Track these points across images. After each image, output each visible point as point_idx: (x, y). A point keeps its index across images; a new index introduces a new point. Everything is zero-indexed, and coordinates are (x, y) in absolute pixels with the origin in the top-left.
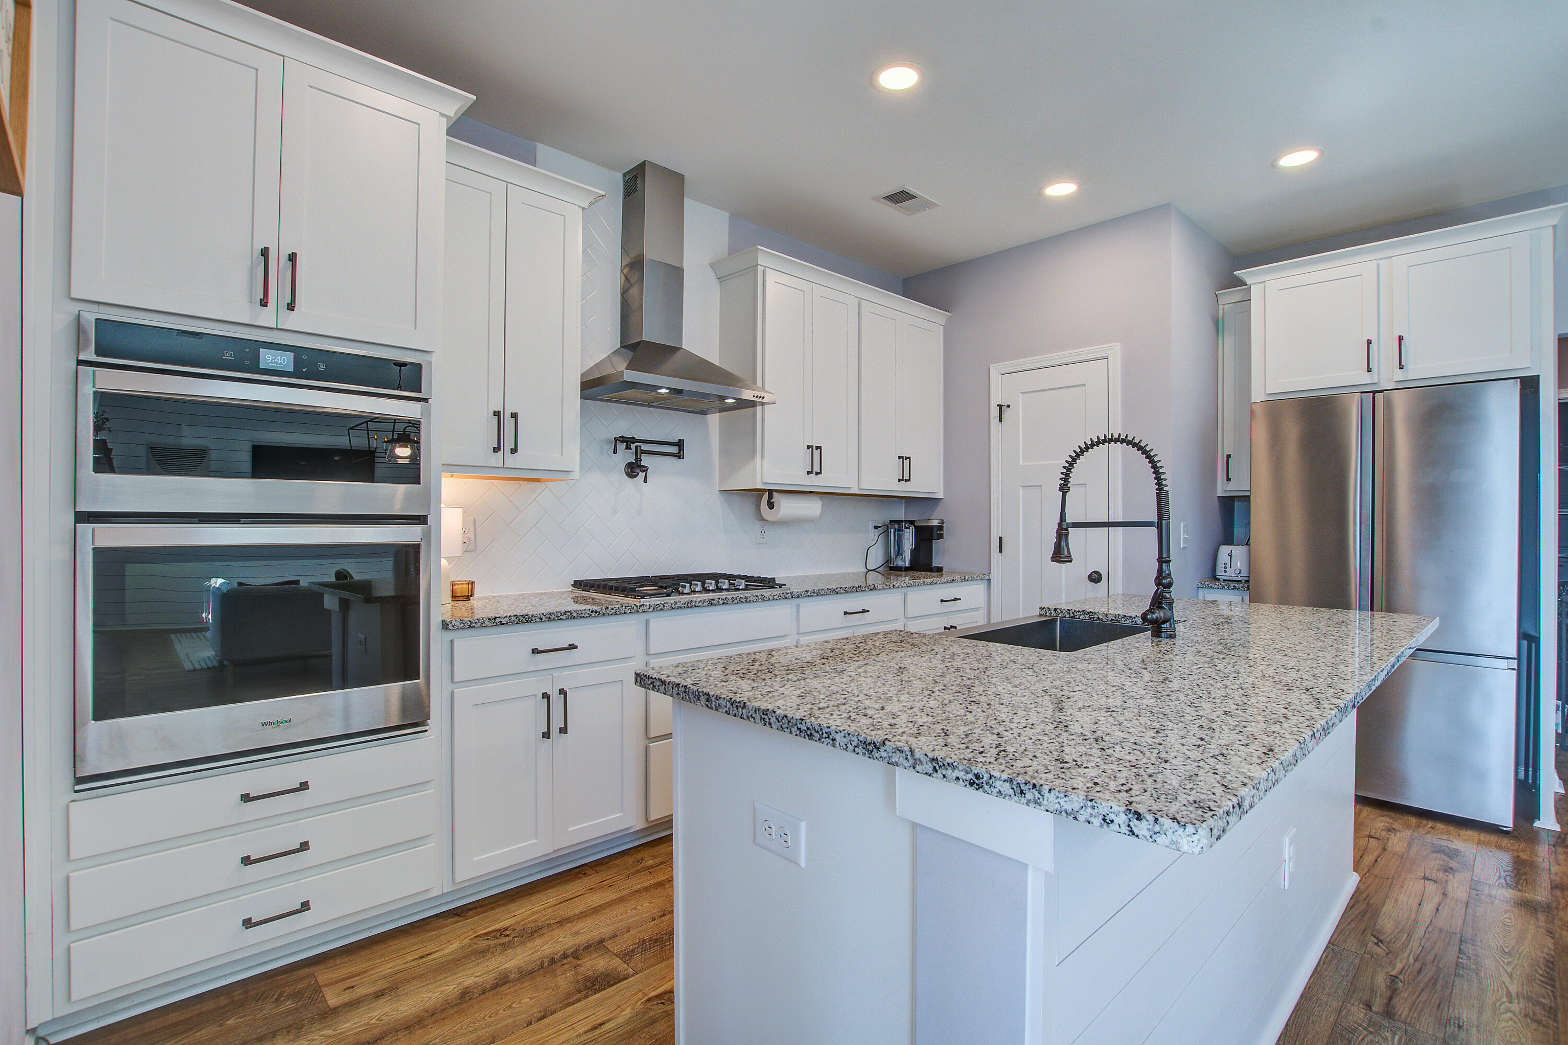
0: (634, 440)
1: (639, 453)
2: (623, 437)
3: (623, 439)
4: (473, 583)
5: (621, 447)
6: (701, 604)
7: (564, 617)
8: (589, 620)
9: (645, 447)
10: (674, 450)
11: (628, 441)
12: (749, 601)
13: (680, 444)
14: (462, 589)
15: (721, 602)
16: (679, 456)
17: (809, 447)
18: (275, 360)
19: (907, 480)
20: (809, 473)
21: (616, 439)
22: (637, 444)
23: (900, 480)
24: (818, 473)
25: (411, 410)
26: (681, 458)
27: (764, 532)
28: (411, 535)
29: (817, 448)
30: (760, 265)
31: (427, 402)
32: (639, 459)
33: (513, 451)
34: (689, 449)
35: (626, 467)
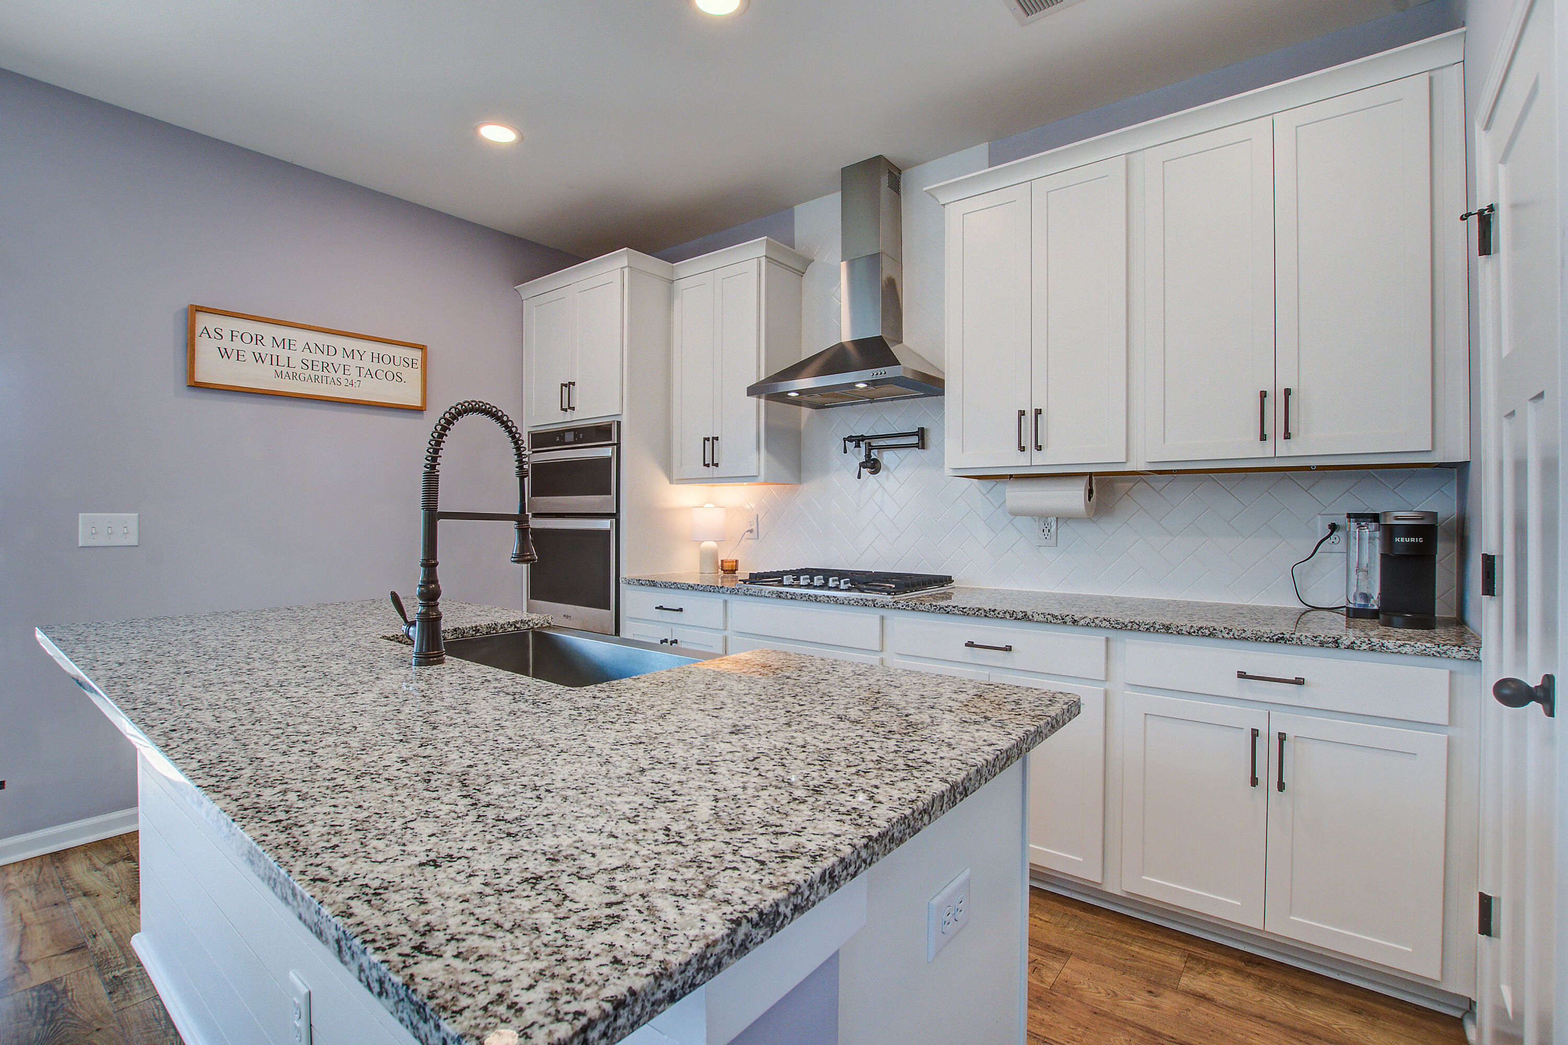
0: (863, 438)
1: (870, 448)
2: (851, 436)
3: (850, 439)
4: (738, 561)
5: (851, 446)
8: (687, 591)
9: (874, 443)
10: (914, 440)
11: (858, 440)
12: (820, 601)
13: (921, 433)
14: (727, 566)
15: (789, 597)
16: (922, 445)
17: (1022, 413)
18: (570, 437)
19: (1287, 436)
20: (1022, 449)
21: (845, 440)
22: (866, 441)
23: (1263, 437)
24: (1039, 448)
25: (607, 452)
26: (923, 448)
27: (1046, 530)
28: (605, 524)
29: (1038, 412)
30: (944, 205)
31: (618, 445)
32: (868, 456)
33: (717, 465)
34: (931, 439)
35: (862, 465)
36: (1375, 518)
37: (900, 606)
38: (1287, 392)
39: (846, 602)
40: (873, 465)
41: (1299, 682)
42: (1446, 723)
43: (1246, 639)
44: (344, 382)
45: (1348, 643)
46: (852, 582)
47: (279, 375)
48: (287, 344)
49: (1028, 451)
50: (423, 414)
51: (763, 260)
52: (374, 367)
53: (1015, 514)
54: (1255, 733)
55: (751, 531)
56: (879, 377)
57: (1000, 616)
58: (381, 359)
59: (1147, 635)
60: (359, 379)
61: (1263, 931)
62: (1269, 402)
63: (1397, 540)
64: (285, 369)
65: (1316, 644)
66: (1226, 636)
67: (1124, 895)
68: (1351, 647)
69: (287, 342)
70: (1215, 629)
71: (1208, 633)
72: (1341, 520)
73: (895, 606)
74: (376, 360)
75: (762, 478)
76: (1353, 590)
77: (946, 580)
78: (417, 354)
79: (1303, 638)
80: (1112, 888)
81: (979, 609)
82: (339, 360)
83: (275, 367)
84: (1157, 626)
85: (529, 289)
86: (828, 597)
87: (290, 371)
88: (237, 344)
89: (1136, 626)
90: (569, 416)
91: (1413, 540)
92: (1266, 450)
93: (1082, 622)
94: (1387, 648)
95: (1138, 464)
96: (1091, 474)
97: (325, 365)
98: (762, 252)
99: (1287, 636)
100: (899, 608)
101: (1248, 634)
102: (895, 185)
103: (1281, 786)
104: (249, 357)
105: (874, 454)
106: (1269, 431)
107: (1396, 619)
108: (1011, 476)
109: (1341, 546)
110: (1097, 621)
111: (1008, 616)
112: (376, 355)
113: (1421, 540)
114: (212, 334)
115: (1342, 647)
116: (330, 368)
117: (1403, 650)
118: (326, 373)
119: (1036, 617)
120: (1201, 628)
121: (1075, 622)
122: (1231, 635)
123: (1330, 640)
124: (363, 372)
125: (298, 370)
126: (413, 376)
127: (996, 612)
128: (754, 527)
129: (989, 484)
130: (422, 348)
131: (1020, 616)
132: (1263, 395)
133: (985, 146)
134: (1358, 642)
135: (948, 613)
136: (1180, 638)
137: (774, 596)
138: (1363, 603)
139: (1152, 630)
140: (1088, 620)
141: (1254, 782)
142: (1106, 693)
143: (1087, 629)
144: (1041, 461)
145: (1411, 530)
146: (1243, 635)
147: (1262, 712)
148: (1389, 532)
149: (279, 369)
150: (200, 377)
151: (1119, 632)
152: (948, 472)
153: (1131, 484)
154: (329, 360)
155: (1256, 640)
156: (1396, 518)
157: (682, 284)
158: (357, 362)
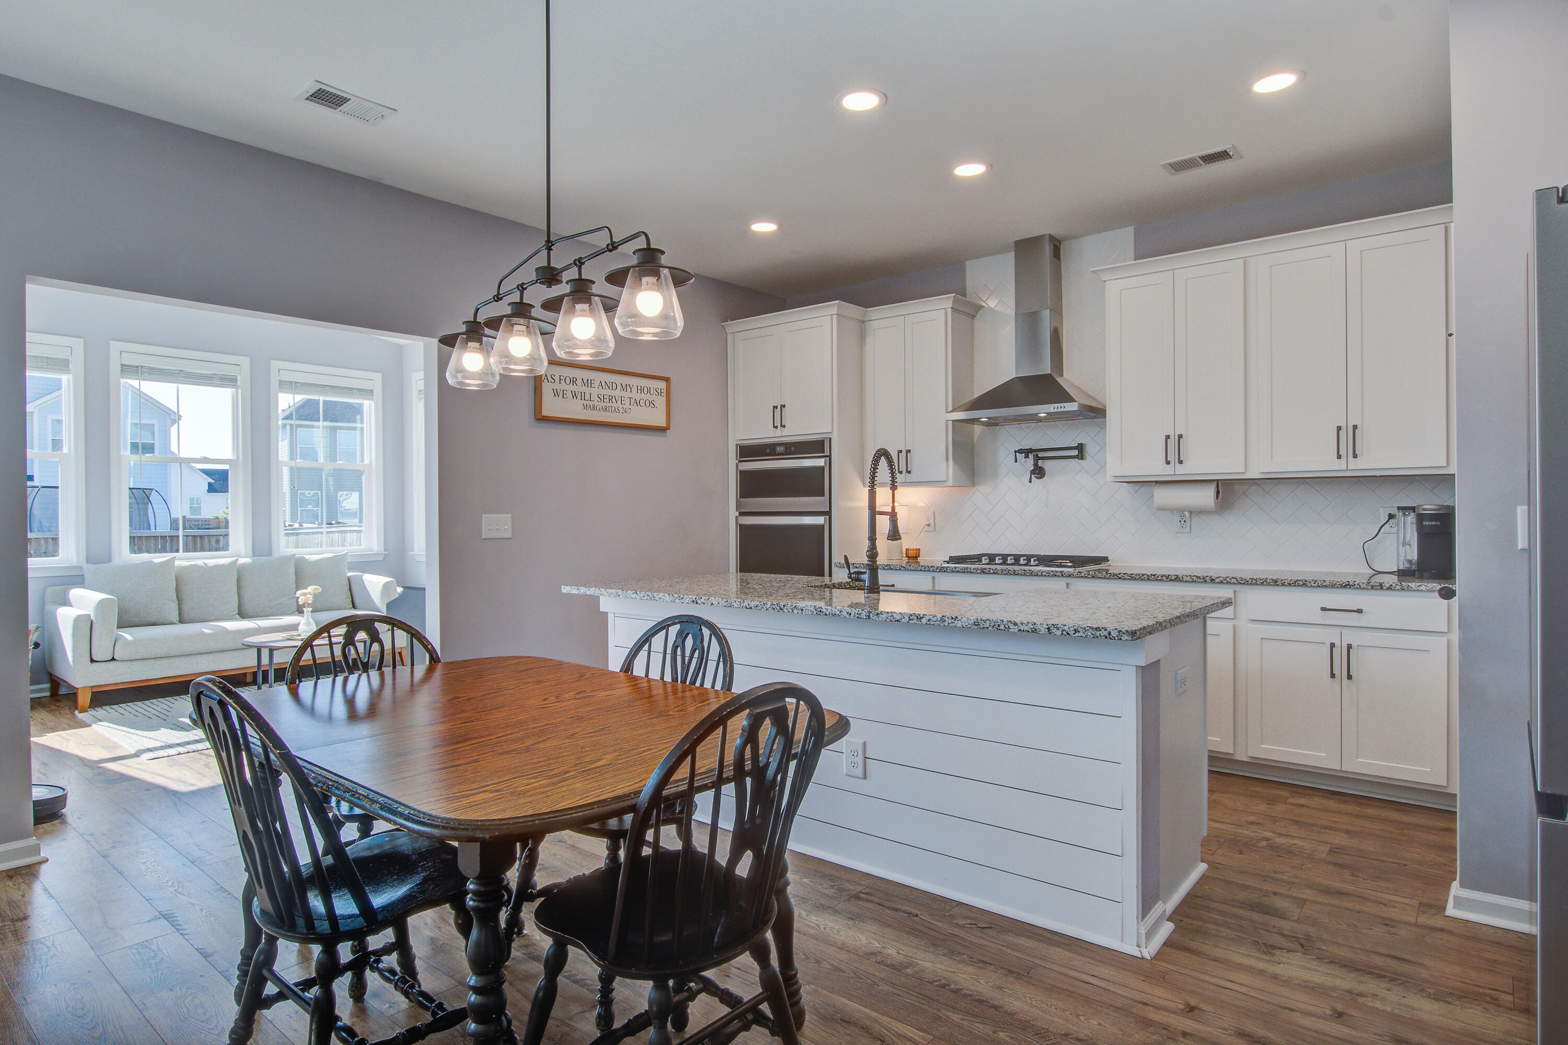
0: (1031, 451)
1: (1037, 458)
2: (1021, 449)
3: (1020, 451)
4: (919, 549)
5: (1021, 456)
6: (974, 571)
7: (886, 568)
9: (1041, 455)
10: (1075, 452)
11: (1027, 452)
13: (1080, 448)
14: (911, 553)
16: (1081, 456)
17: (1168, 437)
18: (780, 449)
19: (1355, 456)
20: (1168, 463)
21: (1016, 452)
22: (1034, 453)
23: (1339, 457)
24: (1181, 462)
25: (821, 462)
26: (1082, 459)
27: (1183, 521)
28: (820, 520)
29: (1180, 436)
30: (1105, 281)
31: (830, 456)
32: (1036, 464)
33: (909, 472)
34: (1090, 450)
35: (1032, 472)
36: (1413, 509)
37: (1083, 575)
38: (1355, 427)
39: (1039, 574)
40: (1039, 472)
41: (1360, 611)
42: (1446, 631)
43: (1326, 586)
44: (621, 410)
45: (1388, 586)
46: (1038, 560)
47: (585, 407)
48: (588, 383)
49: (1172, 465)
50: (666, 432)
51: (949, 310)
52: (638, 397)
53: (1161, 509)
54: (1332, 646)
55: (929, 525)
56: (1059, 410)
57: (1159, 579)
58: (642, 390)
59: (1261, 587)
60: (630, 407)
61: (1341, 771)
62: (1343, 434)
63: (1424, 523)
64: (589, 403)
65: (1369, 587)
66: (1313, 585)
67: (1250, 760)
68: (1389, 588)
69: (589, 381)
70: (1306, 581)
71: (1301, 583)
72: (1394, 511)
73: (1080, 576)
74: (639, 391)
75: (950, 483)
76: (1402, 559)
77: (1105, 559)
78: (662, 385)
79: (1361, 584)
80: (1241, 756)
81: (1144, 575)
82: (618, 393)
83: (583, 401)
84: (1269, 581)
85: (733, 327)
86: (1024, 570)
87: (591, 403)
88: (563, 386)
89: (1254, 581)
90: (778, 432)
91: (1433, 523)
92: (1341, 465)
93: (1217, 580)
94: (1411, 588)
95: (1253, 474)
96: (1218, 481)
97: (611, 398)
98: (949, 304)
99: (1351, 583)
100: (1082, 576)
101: (1327, 583)
102: (1057, 253)
103: (1349, 677)
104: (569, 395)
105: (1040, 463)
106: (1343, 452)
107: (1425, 574)
108: (1156, 482)
109: (1394, 530)
110: (1228, 579)
111: (1164, 578)
112: (639, 388)
113: (1438, 523)
114: (550, 379)
115: (1385, 588)
116: (613, 400)
117: (1421, 588)
118: (611, 404)
119: (1185, 579)
120: (1297, 580)
121: (1212, 580)
122: (1316, 584)
123: (1377, 584)
124: (633, 401)
125: (596, 403)
126: (661, 401)
127: (1156, 576)
128: (931, 522)
129: (1137, 486)
130: (667, 380)
131: (1174, 578)
132: (1339, 428)
133: (1131, 229)
134: (1394, 585)
135: (1120, 578)
136: (1283, 588)
137: (978, 571)
138: (1408, 566)
139: (1265, 583)
140: (1222, 579)
141: (1333, 676)
142: (1234, 627)
143: (1221, 585)
144: (1182, 471)
145: (1433, 517)
146: (1324, 584)
147: (1337, 631)
148: (1420, 518)
149: (585, 402)
150: (545, 413)
151: (1244, 587)
152: (1109, 478)
153: (1247, 487)
154: (613, 393)
155: (1332, 586)
156: (1424, 510)
157: (875, 324)
158: (628, 394)
